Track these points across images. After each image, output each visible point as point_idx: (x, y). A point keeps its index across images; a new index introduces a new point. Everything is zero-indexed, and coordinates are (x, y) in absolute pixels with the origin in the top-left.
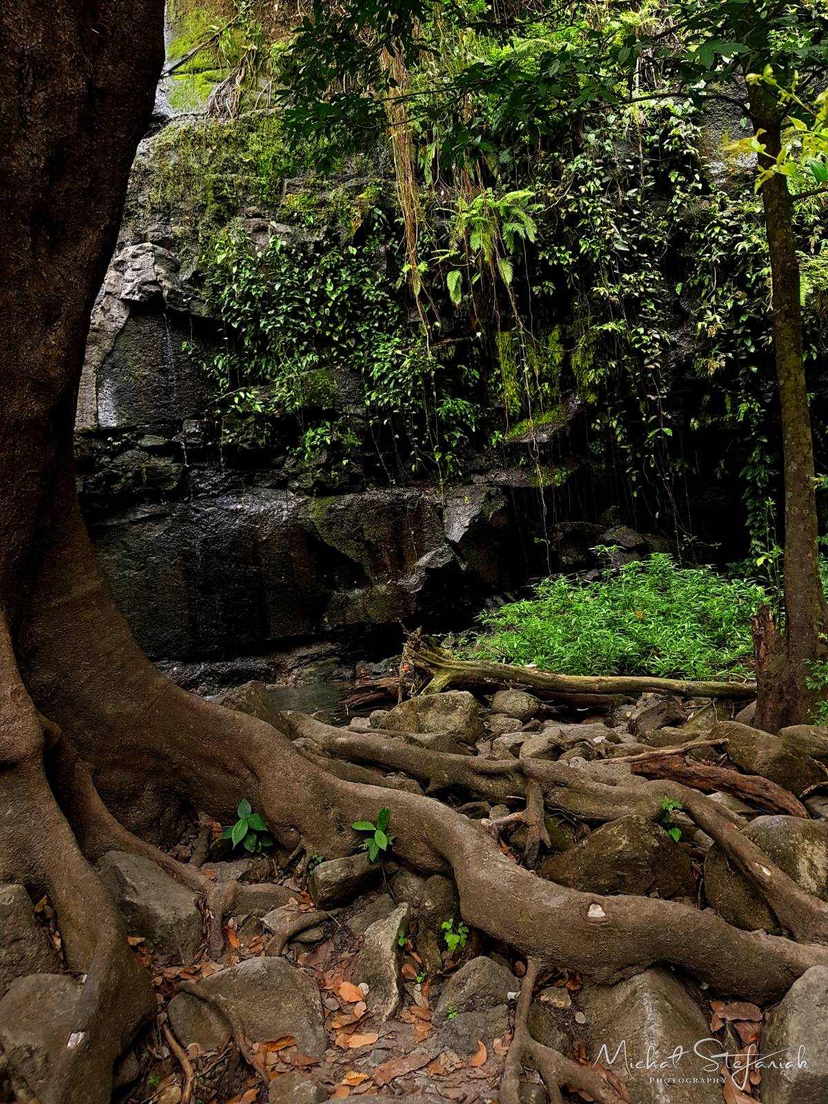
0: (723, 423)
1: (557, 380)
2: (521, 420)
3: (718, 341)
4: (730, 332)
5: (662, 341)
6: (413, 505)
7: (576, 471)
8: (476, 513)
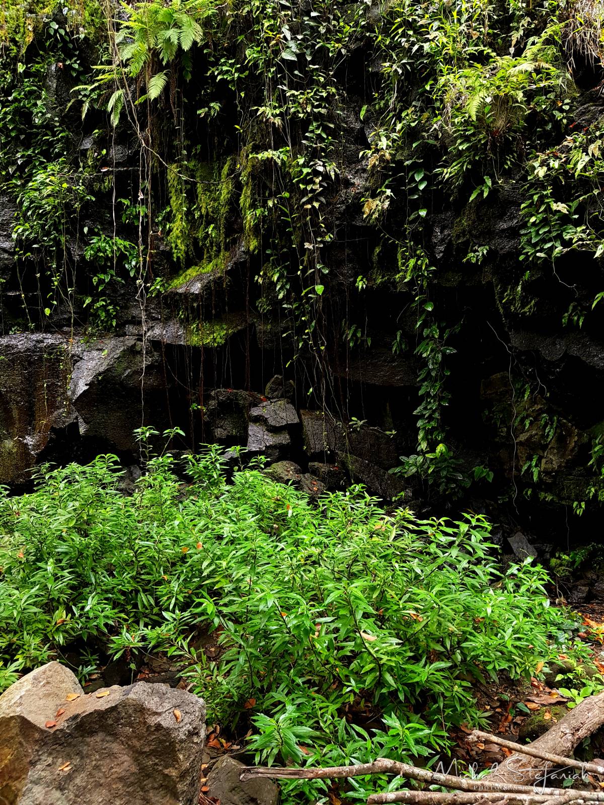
0: (394, 284)
1: (223, 221)
2: (188, 266)
3: (385, 177)
4: (400, 163)
5: (326, 176)
6: (50, 354)
7: (239, 331)
8: (102, 369)
